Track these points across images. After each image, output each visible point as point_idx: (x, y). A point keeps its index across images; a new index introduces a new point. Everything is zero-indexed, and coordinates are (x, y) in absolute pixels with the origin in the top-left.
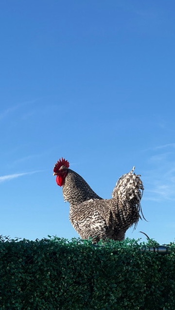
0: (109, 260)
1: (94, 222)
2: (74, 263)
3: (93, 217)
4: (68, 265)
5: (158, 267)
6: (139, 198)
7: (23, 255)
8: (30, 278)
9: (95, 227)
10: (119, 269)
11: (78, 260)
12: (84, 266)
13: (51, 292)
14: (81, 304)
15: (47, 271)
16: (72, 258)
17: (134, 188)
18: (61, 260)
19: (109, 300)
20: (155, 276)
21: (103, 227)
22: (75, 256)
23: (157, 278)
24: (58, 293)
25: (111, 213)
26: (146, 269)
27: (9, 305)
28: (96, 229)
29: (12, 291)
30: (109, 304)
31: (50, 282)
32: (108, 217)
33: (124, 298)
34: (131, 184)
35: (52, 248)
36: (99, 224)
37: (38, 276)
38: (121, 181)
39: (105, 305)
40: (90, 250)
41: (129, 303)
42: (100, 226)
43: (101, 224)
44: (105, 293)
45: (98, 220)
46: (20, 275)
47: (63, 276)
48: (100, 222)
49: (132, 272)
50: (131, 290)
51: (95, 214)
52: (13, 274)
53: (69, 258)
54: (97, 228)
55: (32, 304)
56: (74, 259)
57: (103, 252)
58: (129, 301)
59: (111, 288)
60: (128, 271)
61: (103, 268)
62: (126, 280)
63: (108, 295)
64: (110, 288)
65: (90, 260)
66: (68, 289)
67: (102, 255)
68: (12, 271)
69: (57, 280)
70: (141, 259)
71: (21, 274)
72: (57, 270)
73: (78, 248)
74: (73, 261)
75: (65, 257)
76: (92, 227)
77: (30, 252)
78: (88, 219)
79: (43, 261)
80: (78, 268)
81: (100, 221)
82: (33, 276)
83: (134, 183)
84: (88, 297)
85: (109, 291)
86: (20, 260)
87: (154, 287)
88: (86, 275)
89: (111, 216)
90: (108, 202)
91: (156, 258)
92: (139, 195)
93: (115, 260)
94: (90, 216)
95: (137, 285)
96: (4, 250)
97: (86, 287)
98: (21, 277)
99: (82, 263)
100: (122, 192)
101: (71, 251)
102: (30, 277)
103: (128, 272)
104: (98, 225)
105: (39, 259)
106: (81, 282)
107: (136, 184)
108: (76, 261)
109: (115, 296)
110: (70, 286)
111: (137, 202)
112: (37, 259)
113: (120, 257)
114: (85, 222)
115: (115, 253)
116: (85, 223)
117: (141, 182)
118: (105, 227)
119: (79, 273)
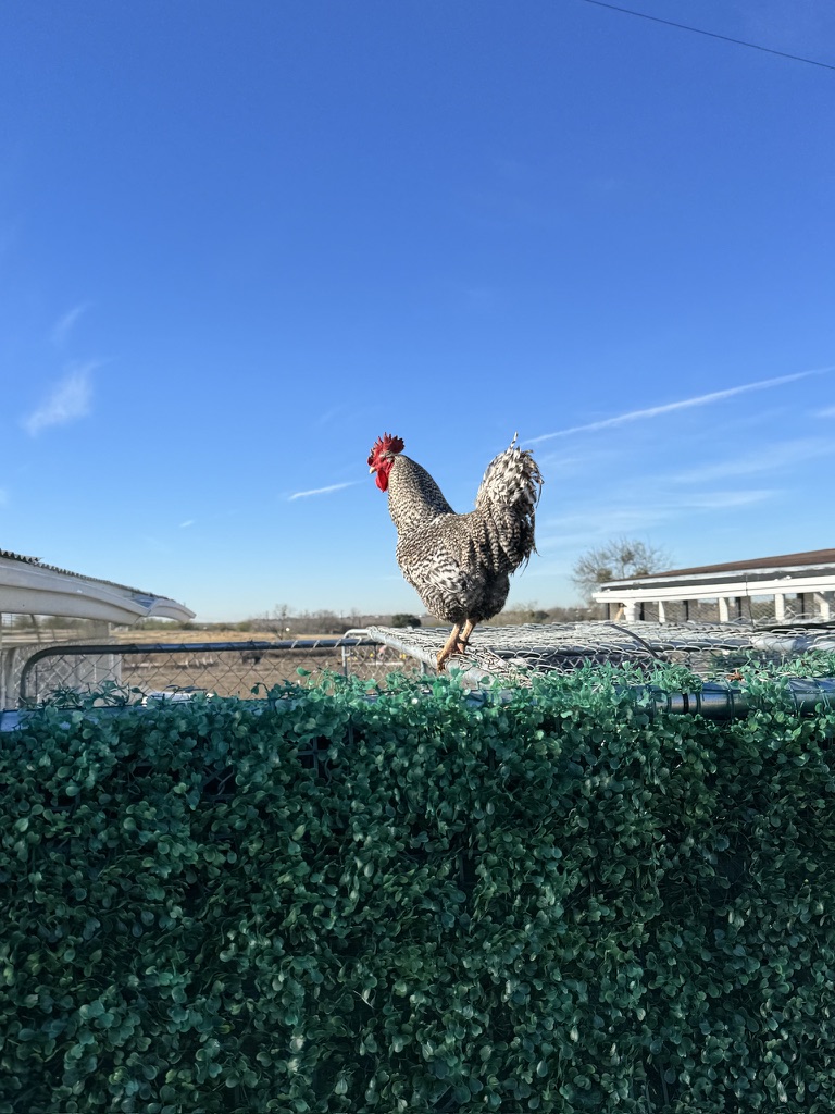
0: (530, 756)
1: (437, 569)
2: (400, 778)
3: (435, 558)
4: (374, 786)
5: (707, 768)
6: (531, 500)
7: (195, 764)
8: (222, 859)
9: (439, 580)
10: (568, 788)
11: (412, 764)
12: (437, 784)
13: (308, 908)
14: (431, 939)
15: (293, 819)
16: (389, 758)
17: (518, 476)
18: (347, 769)
19: (534, 910)
20: (694, 801)
21: (455, 580)
22: (401, 750)
23: (704, 808)
24: (340, 907)
25: (471, 542)
26: (665, 781)
27: (134, 981)
28: (441, 585)
29: (148, 917)
30: (536, 926)
31: (304, 869)
32: (465, 552)
33: (587, 892)
34: (511, 470)
35: (312, 724)
36: (447, 575)
37: (254, 848)
38: (493, 468)
39: (523, 935)
40: (459, 722)
41: (607, 911)
42: (450, 579)
43: (452, 575)
44: (518, 884)
45: (445, 565)
46: (179, 849)
47: (358, 837)
48: (450, 571)
49: (615, 794)
50: (612, 861)
51: (439, 552)
52: (150, 849)
53: (380, 758)
54: (443, 582)
55: (232, 965)
56: (400, 761)
57: (504, 724)
58: (608, 903)
59: (541, 862)
60: (599, 793)
61: (510, 788)
62: (596, 828)
63: (530, 890)
64: (537, 862)
65: (459, 761)
66: (376, 887)
67: (502, 735)
68: (146, 836)
69: (333, 851)
70: (646, 747)
71: (184, 844)
72: (332, 811)
73: (414, 717)
74: (392, 772)
75: (363, 759)
76: (433, 580)
77: (222, 747)
78: (426, 563)
79: (278, 781)
80: (413, 794)
81: (449, 567)
82: (234, 848)
83: (517, 466)
84: (456, 907)
85: (535, 873)
86: (177, 789)
87: (692, 841)
88: (449, 822)
89: (472, 551)
90: (465, 520)
91: (699, 738)
92: (532, 493)
93: (550, 756)
94: (430, 557)
95: (634, 842)
96: (113, 748)
97: (447, 868)
98: (182, 857)
99: (428, 774)
100: (497, 491)
101: (385, 727)
102: (225, 853)
103: (600, 796)
104: (444, 576)
105: (258, 778)
106: (428, 849)
107: (522, 468)
108: (404, 771)
109: (556, 893)
110: (384, 873)
111: (528, 508)
112: (249, 776)
113: (570, 744)
114: (421, 568)
115: (551, 725)
116: (419, 571)
117: (535, 464)
118: (459, 581)
119: (420, 816)
